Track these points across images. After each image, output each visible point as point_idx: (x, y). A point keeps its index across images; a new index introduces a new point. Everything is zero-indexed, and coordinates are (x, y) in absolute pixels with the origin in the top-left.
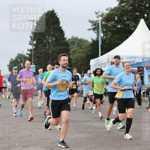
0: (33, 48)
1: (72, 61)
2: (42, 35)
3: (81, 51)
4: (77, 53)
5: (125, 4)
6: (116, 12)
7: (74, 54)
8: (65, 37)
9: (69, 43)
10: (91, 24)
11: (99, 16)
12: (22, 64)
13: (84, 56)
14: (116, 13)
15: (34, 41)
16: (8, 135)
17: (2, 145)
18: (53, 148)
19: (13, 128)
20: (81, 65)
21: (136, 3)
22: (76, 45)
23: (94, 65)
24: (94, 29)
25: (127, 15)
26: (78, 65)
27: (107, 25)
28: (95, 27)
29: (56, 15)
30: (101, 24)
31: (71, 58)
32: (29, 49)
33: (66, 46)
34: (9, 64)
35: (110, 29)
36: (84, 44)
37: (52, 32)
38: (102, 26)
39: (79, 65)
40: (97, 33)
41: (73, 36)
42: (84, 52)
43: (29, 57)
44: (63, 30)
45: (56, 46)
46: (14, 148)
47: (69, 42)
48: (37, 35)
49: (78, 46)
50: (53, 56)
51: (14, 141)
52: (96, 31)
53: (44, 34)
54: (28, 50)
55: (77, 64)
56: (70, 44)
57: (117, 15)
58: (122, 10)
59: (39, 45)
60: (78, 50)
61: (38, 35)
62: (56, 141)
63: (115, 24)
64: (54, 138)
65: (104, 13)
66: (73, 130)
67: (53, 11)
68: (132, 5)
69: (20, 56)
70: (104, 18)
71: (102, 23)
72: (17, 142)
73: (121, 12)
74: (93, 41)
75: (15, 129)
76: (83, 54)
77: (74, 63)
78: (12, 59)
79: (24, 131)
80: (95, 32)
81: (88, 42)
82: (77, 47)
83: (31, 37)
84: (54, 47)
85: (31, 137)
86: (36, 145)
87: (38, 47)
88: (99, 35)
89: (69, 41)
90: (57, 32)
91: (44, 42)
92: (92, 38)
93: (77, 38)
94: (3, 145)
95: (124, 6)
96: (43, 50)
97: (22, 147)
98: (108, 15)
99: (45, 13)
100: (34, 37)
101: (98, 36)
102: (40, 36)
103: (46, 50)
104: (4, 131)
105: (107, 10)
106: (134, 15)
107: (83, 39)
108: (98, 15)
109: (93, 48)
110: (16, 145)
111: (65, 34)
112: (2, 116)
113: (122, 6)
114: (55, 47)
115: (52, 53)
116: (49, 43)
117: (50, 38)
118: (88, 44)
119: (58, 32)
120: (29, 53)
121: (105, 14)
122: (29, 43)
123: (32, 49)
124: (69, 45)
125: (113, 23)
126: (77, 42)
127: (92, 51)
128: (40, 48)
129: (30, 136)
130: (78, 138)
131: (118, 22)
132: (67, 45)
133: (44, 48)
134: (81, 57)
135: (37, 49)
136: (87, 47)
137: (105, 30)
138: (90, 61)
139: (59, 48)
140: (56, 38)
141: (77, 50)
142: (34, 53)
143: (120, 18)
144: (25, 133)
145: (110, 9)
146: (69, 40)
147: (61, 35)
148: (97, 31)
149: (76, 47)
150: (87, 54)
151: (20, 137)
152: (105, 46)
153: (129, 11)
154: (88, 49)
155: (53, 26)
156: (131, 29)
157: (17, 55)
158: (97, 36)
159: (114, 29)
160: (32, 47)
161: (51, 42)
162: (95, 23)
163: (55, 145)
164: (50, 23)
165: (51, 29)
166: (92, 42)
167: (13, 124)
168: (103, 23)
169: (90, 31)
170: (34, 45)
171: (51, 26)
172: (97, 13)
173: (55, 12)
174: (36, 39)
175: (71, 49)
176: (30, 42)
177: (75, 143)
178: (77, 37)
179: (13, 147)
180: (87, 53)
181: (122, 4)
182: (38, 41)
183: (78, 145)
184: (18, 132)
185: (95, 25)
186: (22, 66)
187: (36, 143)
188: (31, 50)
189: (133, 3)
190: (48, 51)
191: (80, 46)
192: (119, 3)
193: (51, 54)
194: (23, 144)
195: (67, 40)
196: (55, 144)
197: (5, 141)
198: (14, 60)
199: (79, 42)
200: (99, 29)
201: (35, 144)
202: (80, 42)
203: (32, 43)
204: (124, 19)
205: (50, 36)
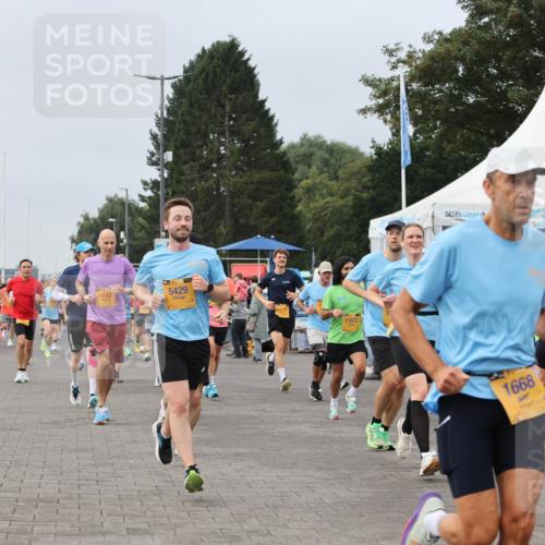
0: (162, 175)
1: (303, 224)
2: (194, 130)
3: (335, 188)
4: (322, 196)
5: (492, 20)
6: (461, 46)
7: (310, 199)
8: (278, 137)
9: (292, 160)
10: (370, 90)
11: (399, 61)
12: (122, 234)
13: (346, 206)
14: (460, 50)
15: (165, 151)
16: (76, 492)
17: (56, 526)
18: (238, 539)
19: (92, 465)
20: (337, 238)
21: (531, 16)
22: (318, 168)
23: (382, 239)
24: (380, 110)
25: (499, 60)
26: (324, 239)
27: (427, 93)
28: (386, 101)
29: (245, 58)
30: (407, 91)
31: (300, 212)
32: (149, 181)
33: (282, 171)
34: (76, 234)
35: (437, 107)
36: (346, 163)
37: (231, 118)
38: (412, 96)
39: (328, 240)
40: (391, 122)
41: (305, 135)
42: (346, 193)
43: (147, 208)
44: (271, 113)
45: (245, 168)
46: (100, 538)
47: (291, 156)
48: (176, 130)
49: (325, 170)
50: (234, 206)
51: (98, 513)
52: (389, 117)
53: (203, 127)
54: (145, 183)
55: (322, 234)
56: (297, 162)
57: (463, 60)
58: (481, 42)
59: (185, 167)
60: (327, 186)
61: (179, 130)
62: (250, 511)
63: (457, 92)
64: (244, 501)
65: (414, 52)
66: (310, 474)
67: (233, 45)
68: (517, 22)
69: (116, 206)
70: (416, 67)
71: (409, 88)
72: (110, 515)
73: (477, 46)
74: (379, 151)
75: (100, 469)
76: (342, 198)
77: (309, 231)
78: (86, 218)
79: (133, 475)
80: (385, 121)
81: (362, 154)
82: (322, 173)
83: (154, 137)
84: (237, 174)
85: (157, 498)
86: (176, 526)
87: (182, 174)
88: (398, 131)
89: (293, 151)
90: (249, 120)
91: (201, 157)
92: (373, 142)
93: (320, 140)
94: (60, 524)
95: (487, 25)
96: (201, 185)
97: (128, 533)
98: (432, 57)
99: (203, 50)
100: (164, 136)
101: (396, 133)
102: (188, 133)
103: (211, 182)
104: (61, 474)
105: (427, 39)
106: (523, 58)
107: (344, 144)
108: (394, 59)
109: (377, 175)
110: (107, 526)
111: (276, 125)
112: (56, 423)
113: (479, 27)
114: (241, 173)
115: (233, 195)
116: (220, 158)
117: (223, 140)
118: (359, 163)
119: (253, 120)
120: (149, 193)
121: (420, 55)
122: (149, 159)
123: (159, 179)
124: (294, 166)
125: (450, 89)
126: (320, 154)
127: (374, 188)
128: (189, 177)
129: (155, 495)
130: (327, 501)
131: (466, 84)
132: (284, 167)
133: (203, 177)
134: (337, 211)
135: (178, 182)
136: (359, 172)
137: (420, 112)
138: (368, 225)
139: (257, 176)
140: (245, 141)
141: (321, 183)
142: (168, 194)
143: (475, 68)
144: (135, 484)
145: (436, 37)
146: (292, 146)
147: (263, 131)
148: (392, 117)
149: (317, 172)
150: (356, 197)
151: (120, 499)
152: (421, 171)
153: (507, 45)
154: (360, 180)
155: (233, 96)
156: (513, 108)
157: (105, 202)
158: (393, 135)
159: (452, 110)
160: (158, 173)
161: (228, 154)
162: (383, 87)
163: (246, 527)
164: (224, 88)
165: (228, 108)
166: (374, 157)
167: (93, 449)
168: (415, 86)
169: (369, 115)
170: (166, 165)
171: (226, 97)
172: (391, 53)
173: (240, 49)
174: (172, 144)
175: (300, 180)
176: (153, 154)
177: (317, 518)
178: (319, 137)
179: (94, 534)
180: (357, 193)
181: (480, 20)
182: (182, 151)
183: (326, 525)
184: (113, 479)
185: (384, 93)
186: (125, 241)
187: (178, 517)
188: (155, 185)
189: (520, 16)
190: (218, 189)
191: (331, 171)
192: (471, 15)
193: (227, 199)
194: (130, 524)
195: (284, 146)
196: (244, 522)
197: (66, 511)
198: (95, 220)
199: (327, 156)
200: (398, 107)
201: (173, 521)
202: (332, 156)
203: (159, 159)
204: (489, 75)
205: (222, 134)
